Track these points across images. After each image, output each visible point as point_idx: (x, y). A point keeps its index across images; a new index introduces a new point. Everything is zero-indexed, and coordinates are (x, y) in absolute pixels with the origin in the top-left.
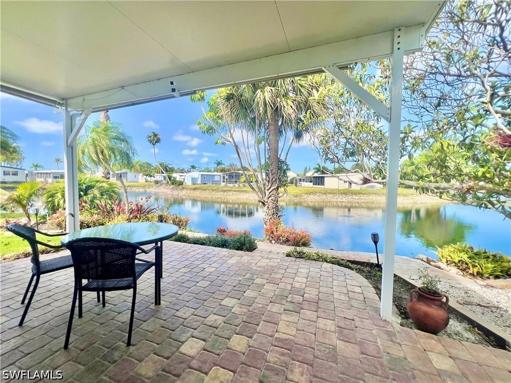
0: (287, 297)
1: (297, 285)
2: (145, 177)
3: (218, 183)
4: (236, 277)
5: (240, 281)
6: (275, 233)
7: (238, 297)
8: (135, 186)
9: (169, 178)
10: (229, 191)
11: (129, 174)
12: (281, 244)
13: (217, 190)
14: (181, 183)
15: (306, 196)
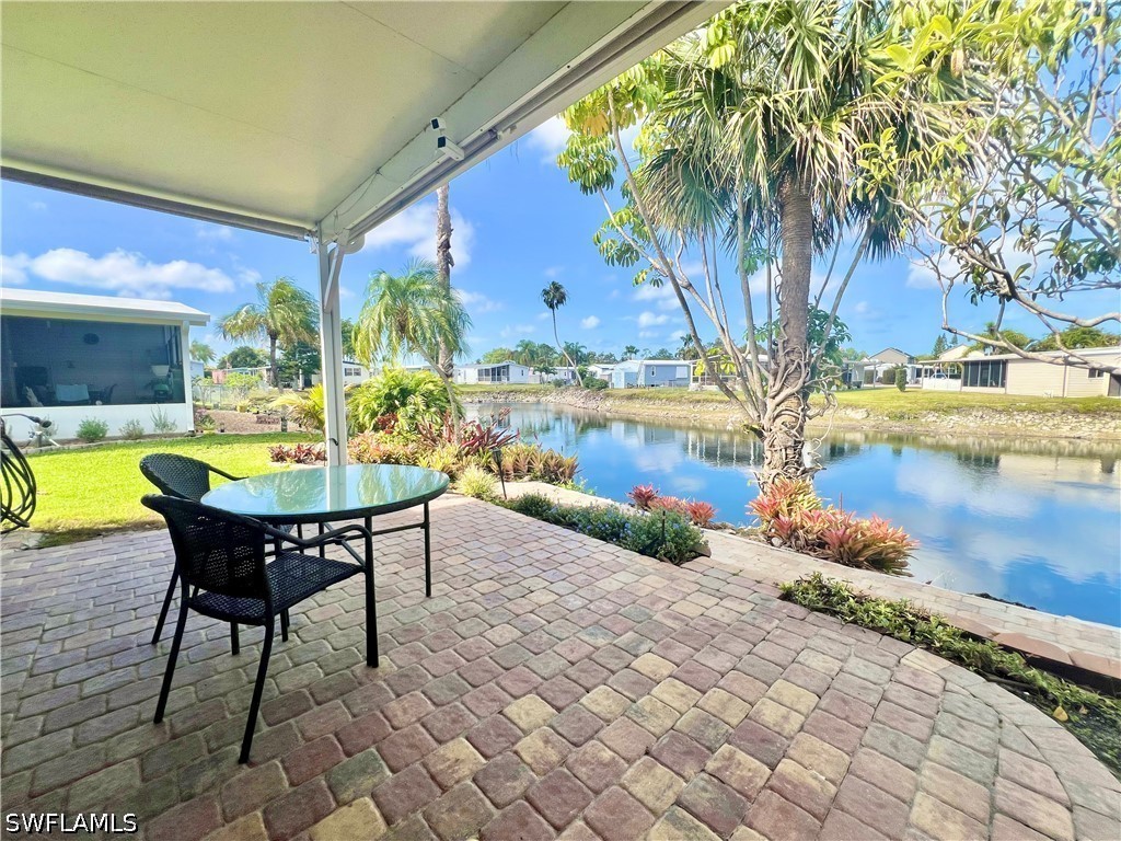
0: (712, 750)
1: (769, 713)
2: (538, 373)
3: (683, 383)
4: (592, 634)
5: (597, 649)
6: (784, 518)
7: (560, 704)
8: (521, 392)
9: (581, 374)
10: (707, 401)
11: (511, 369)
12: (800, 550)
13: (680, 401)
14: (604, 385)
15: (934, 419)
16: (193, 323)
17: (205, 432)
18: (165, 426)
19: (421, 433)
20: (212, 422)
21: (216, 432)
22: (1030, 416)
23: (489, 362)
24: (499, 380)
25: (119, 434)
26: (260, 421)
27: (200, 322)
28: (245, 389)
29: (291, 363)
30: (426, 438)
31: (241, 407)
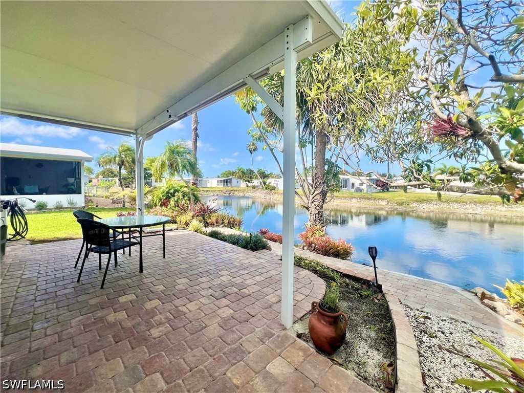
2: (245, 182)
6: (308, 240)
8: (236, 191)
9: (264, 183)
11: (233, 180)
12: (312, 251)
14: (274, 188)
15: (416, 205)
16: (86, 161)
17: (89, 207)
18: (72, 204)
19: (179, 207)
20: (92, 202)
21: (94, 206)
22: (457, 204)
23: (223, 177)
24: (227, 185)
25: (53, 207)
26: (114, 202)
27: (89, 160)
28: (108, 188)
29: (130, 177)
30: (181, 209)
31: (106, 196)
